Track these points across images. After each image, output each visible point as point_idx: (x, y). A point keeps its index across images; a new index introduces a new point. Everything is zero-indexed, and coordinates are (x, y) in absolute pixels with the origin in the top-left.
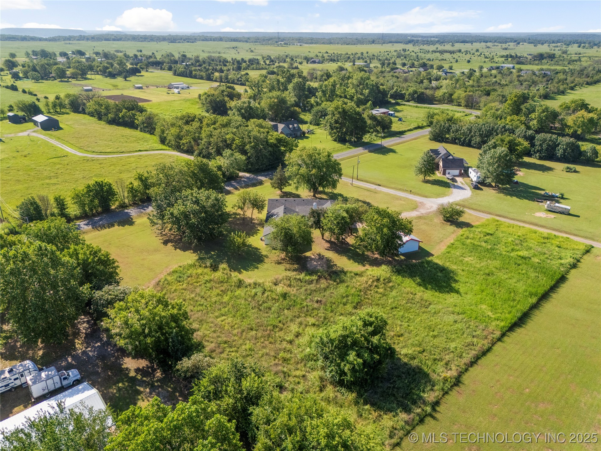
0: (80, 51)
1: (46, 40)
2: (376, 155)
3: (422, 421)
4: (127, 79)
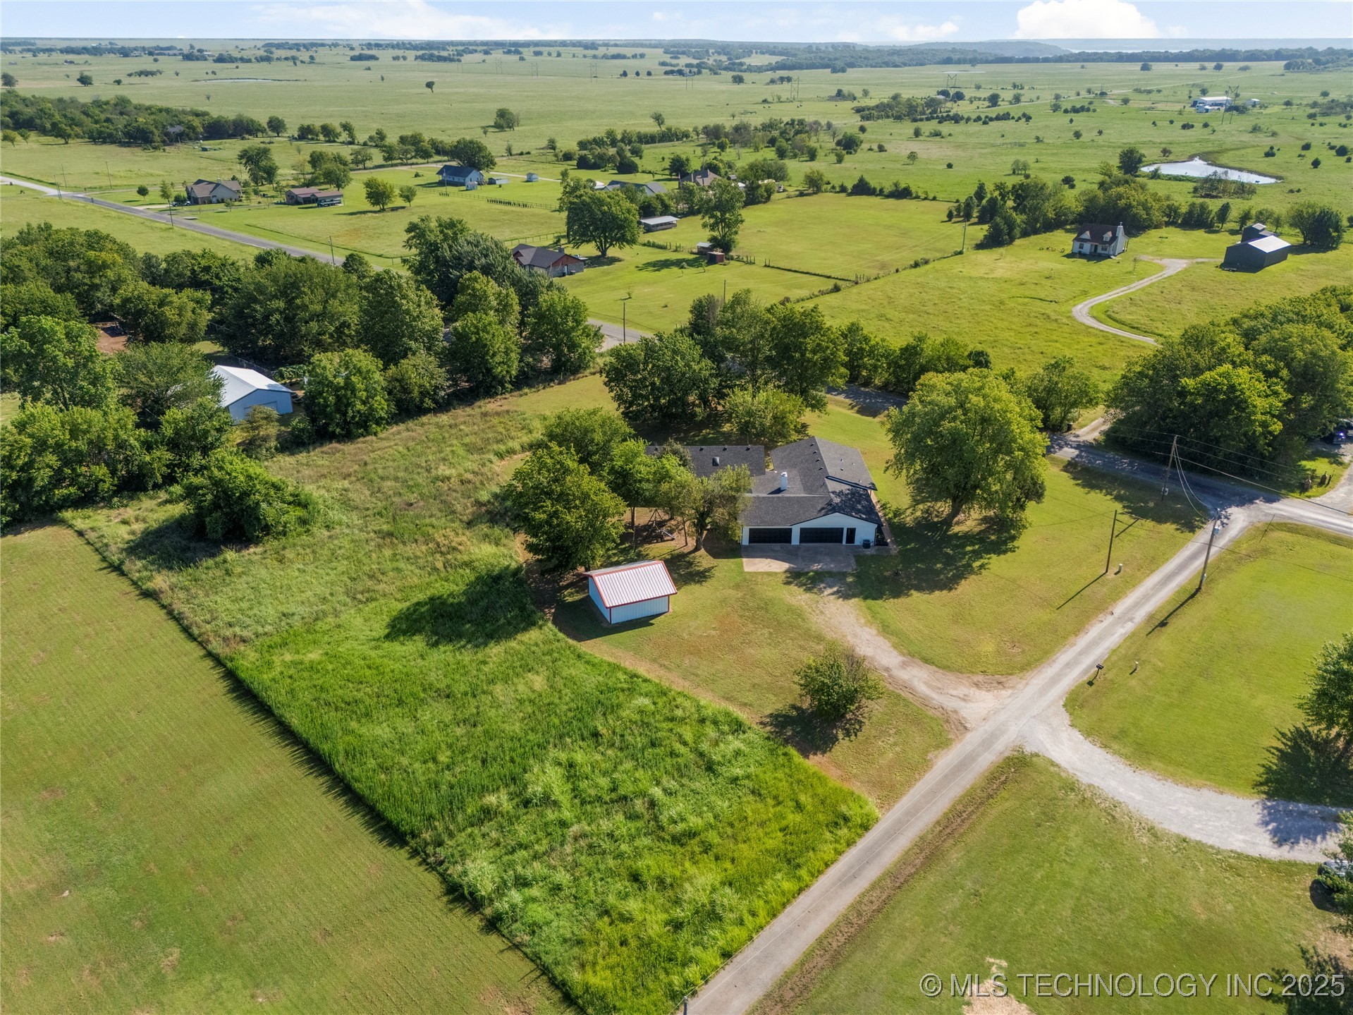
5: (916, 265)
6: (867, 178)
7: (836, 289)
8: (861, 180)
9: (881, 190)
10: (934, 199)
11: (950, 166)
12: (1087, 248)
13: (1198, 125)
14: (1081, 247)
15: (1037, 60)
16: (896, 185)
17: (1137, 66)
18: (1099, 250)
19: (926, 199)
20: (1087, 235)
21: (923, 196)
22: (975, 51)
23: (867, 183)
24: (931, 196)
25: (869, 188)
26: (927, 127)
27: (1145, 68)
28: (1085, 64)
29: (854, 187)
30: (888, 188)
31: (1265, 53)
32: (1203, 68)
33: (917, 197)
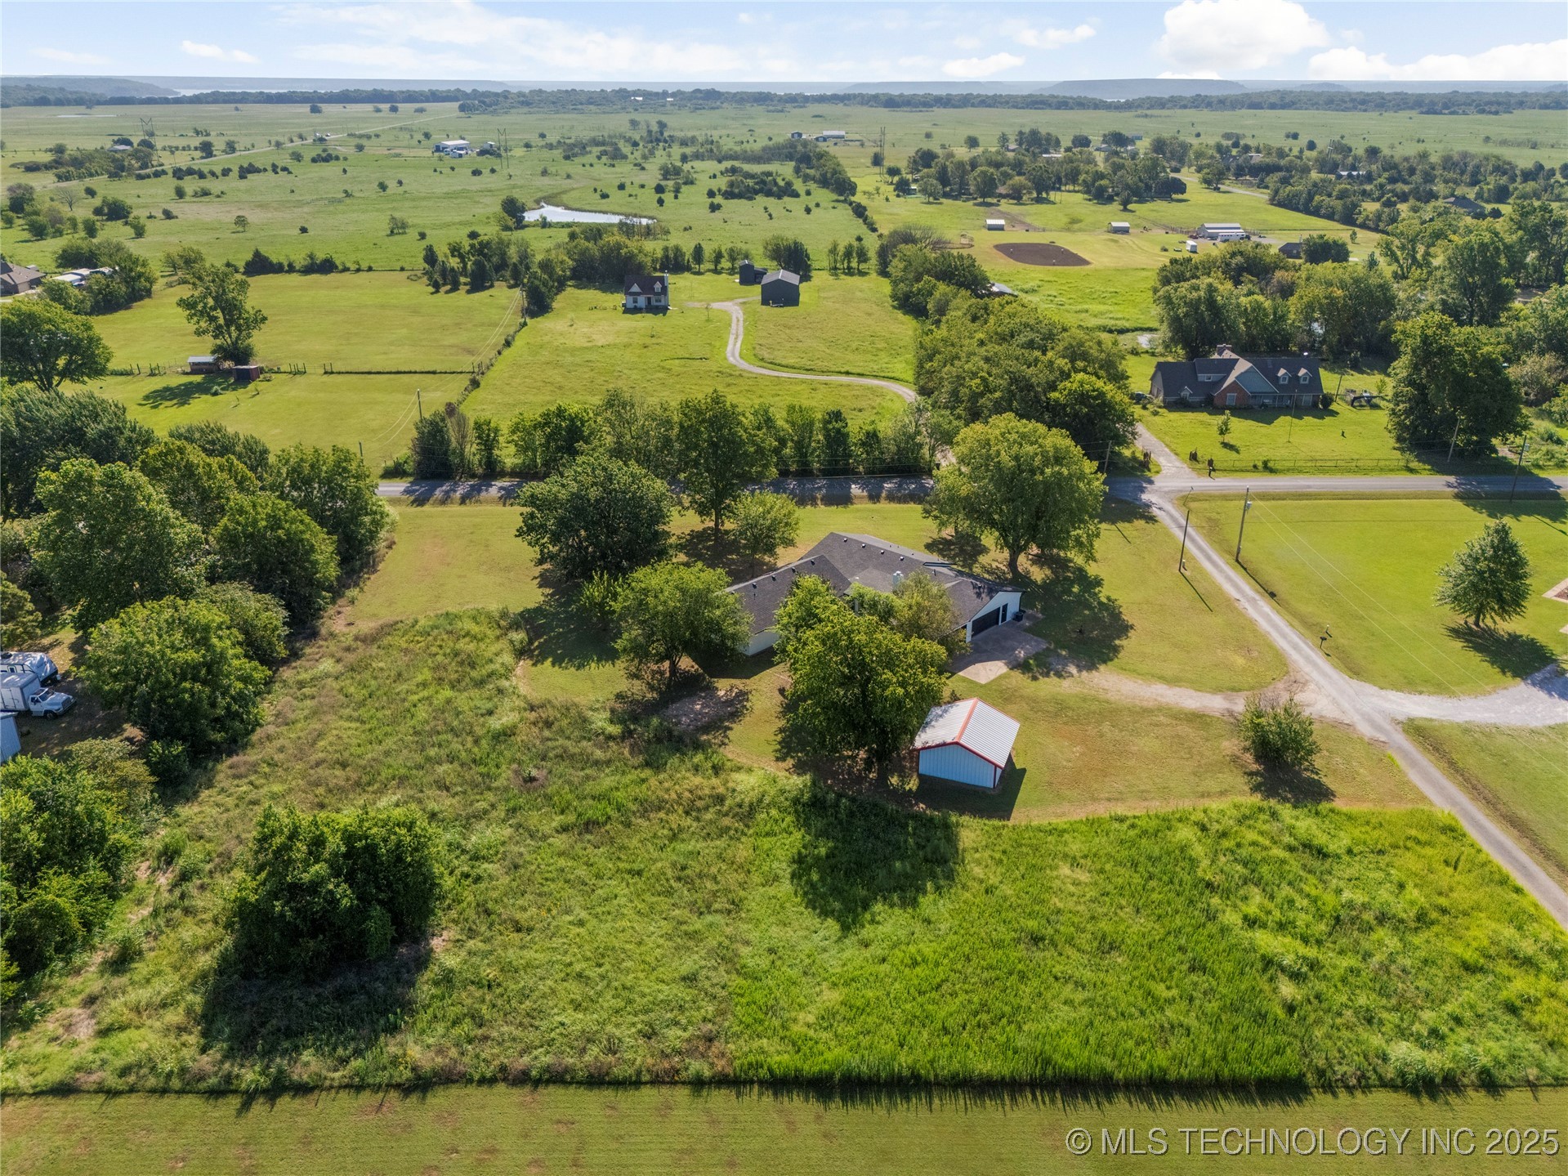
0: (1120, 135)
1: (1118, 107)
2: (1469, 510)
3: (215, 1093)
4: (1130, 207)
5: (508, 344)
6: (264, 251)
7: (475, 384)
8: (257, 254)
9: (291, 266)
10: (370, 269)
11: (304, 230)
12: (642, 301)
13: (486, 172)
14: (635, 301)
15: (166, 101)
16: (311, 256)
17: (305, 108)
18: (654, 303)
19: (358, 270)
20: (635, 288)
21: (353, 267)
22: (62, 89)
23: (266, 259)
24: (364, 266)
25: (271, 264)
26: (190, 185)
27: (315, 110)
28: (239, 106)
29: (248, 264)
30: (300, 260)
31: (421, 93)
32: (378, 110)
33: (346, 269)
